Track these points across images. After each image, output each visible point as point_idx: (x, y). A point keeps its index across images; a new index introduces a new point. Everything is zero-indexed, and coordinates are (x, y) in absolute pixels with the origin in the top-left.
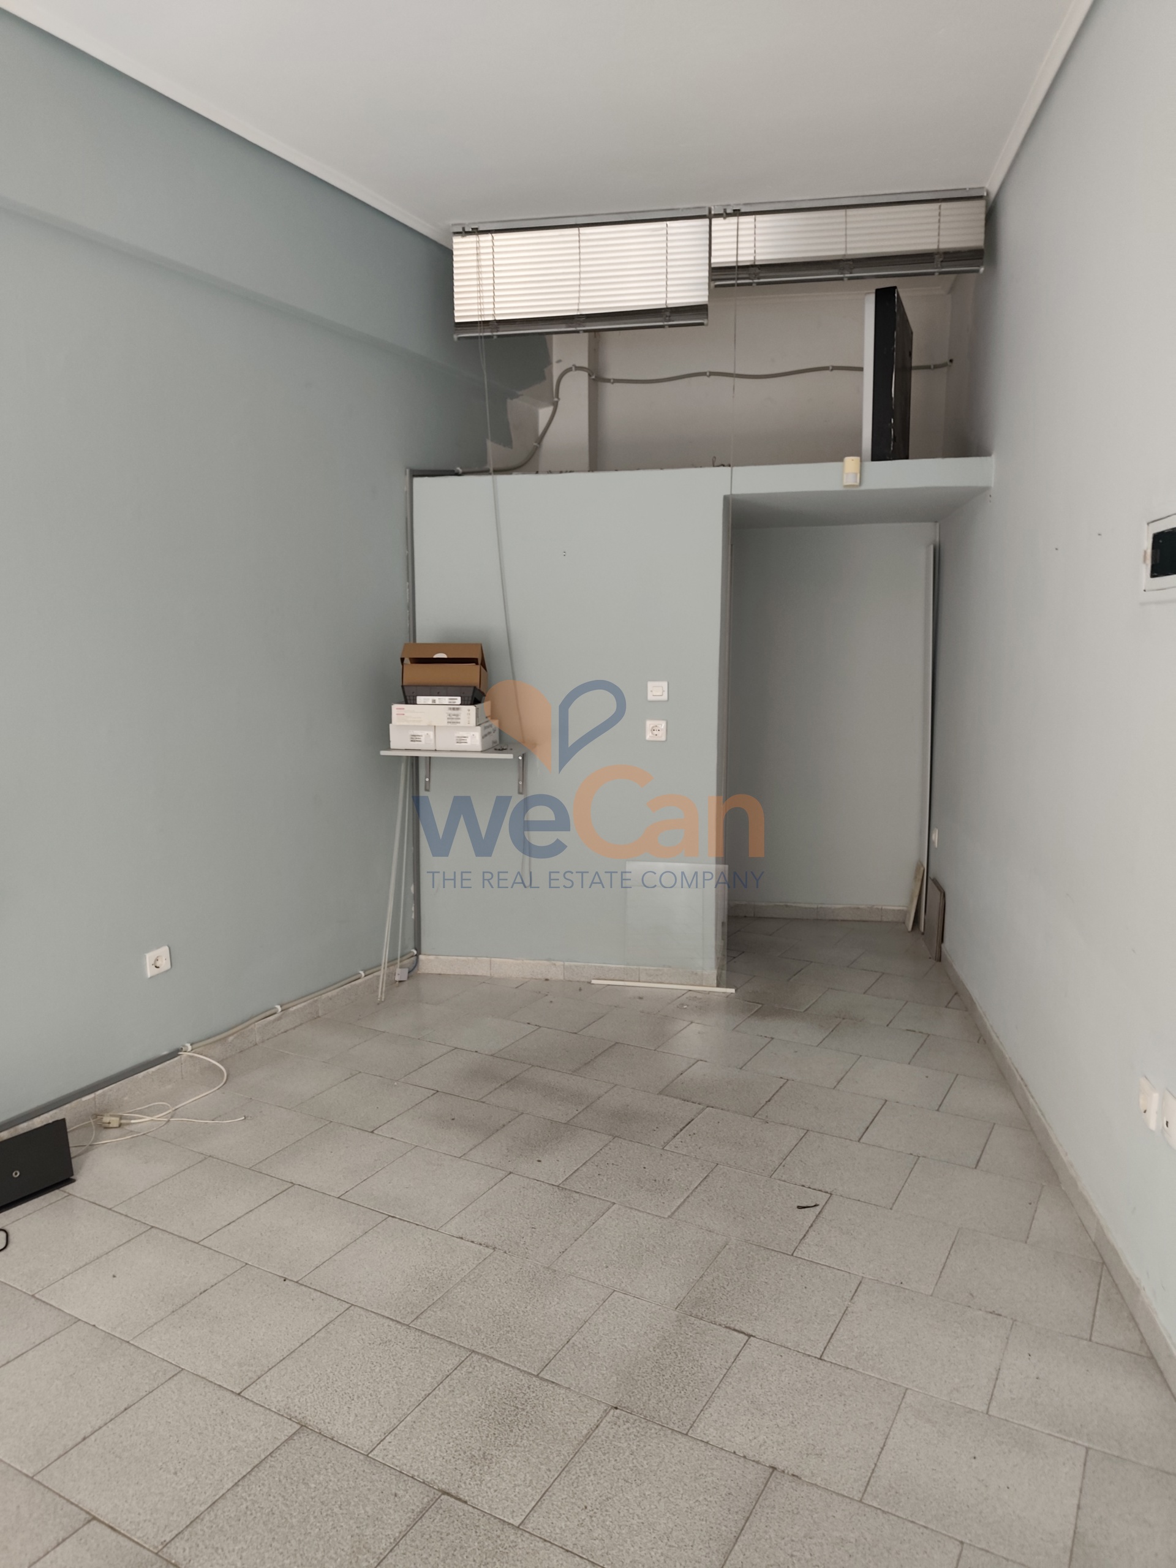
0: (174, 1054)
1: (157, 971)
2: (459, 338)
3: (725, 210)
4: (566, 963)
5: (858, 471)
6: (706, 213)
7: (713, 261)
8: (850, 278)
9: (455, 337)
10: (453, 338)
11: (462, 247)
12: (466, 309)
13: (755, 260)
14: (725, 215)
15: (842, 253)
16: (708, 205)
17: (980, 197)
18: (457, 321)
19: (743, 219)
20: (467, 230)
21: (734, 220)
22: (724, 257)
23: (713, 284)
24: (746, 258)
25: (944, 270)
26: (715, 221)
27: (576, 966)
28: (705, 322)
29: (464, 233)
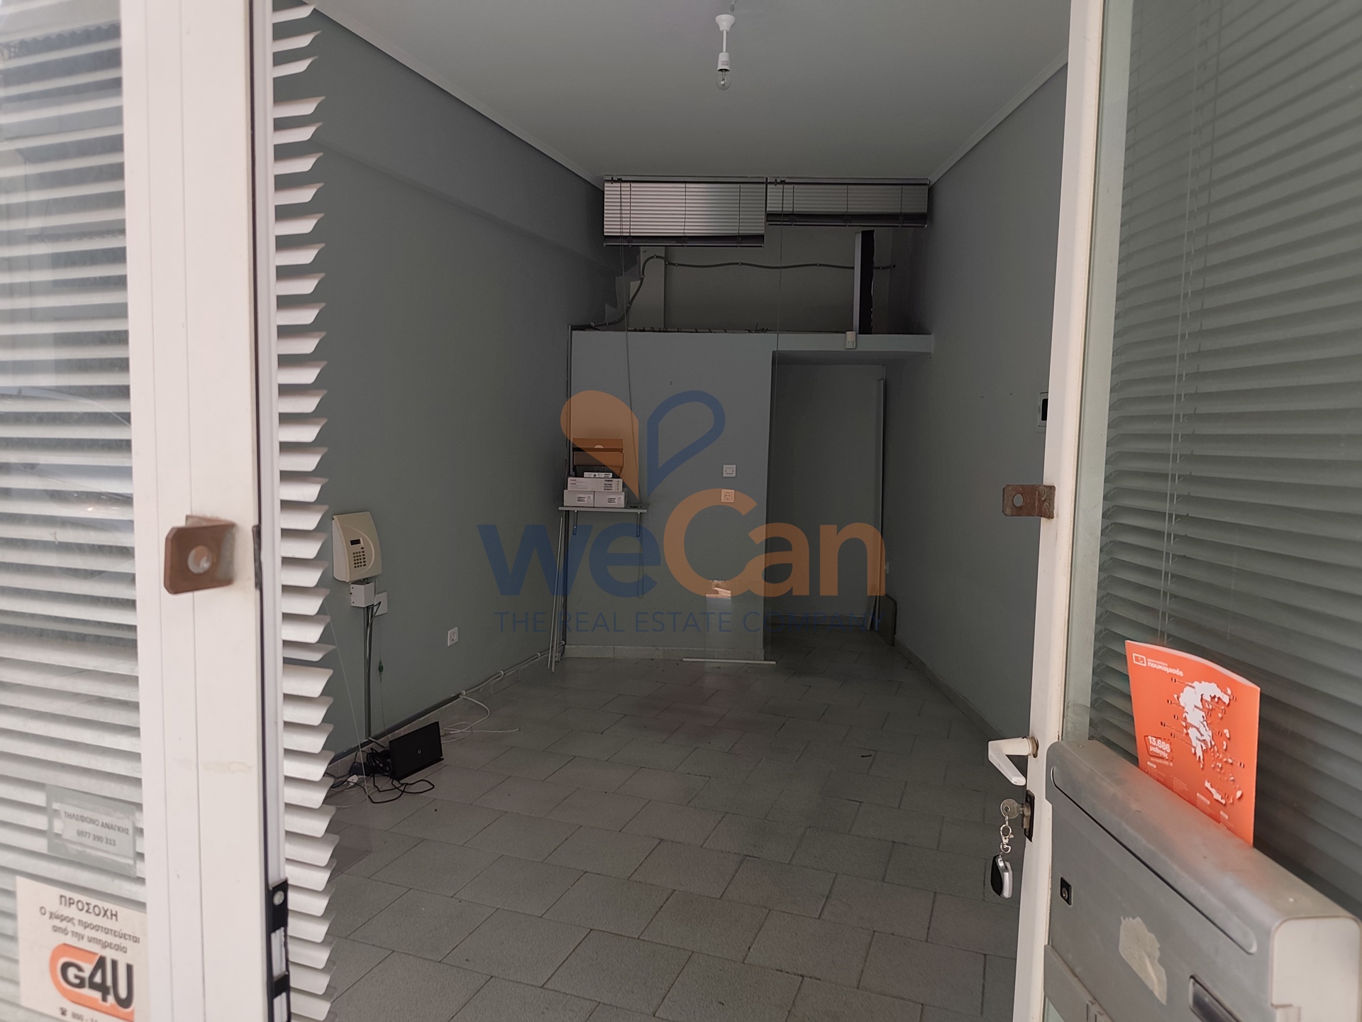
0: (457, 697)
1: (453, 642)
2: (607, 245)
3: (776, 180)
4: (666, 648)
5: (854, 340)
6: (765, 181)
7: (768, 209)
8: (849, 226)
9: (605, 244)
10: (603, 244)
11: (611, 190)
12: (611, 228)
13: (793, 211)
14: (776, 183)
15: (845, 210)
16: (765, 176)
17: (926, 184)
18: (605, 234)
19: (786, 186)
20: (614, 179)
21: (781, 186)
22: (774, 207)
23: (768, 223)
24: (788, 209)
25: (904, 225)
26: (769, 186)
27: (672, 650)
28: (762, 245)
29: (612, 181)
